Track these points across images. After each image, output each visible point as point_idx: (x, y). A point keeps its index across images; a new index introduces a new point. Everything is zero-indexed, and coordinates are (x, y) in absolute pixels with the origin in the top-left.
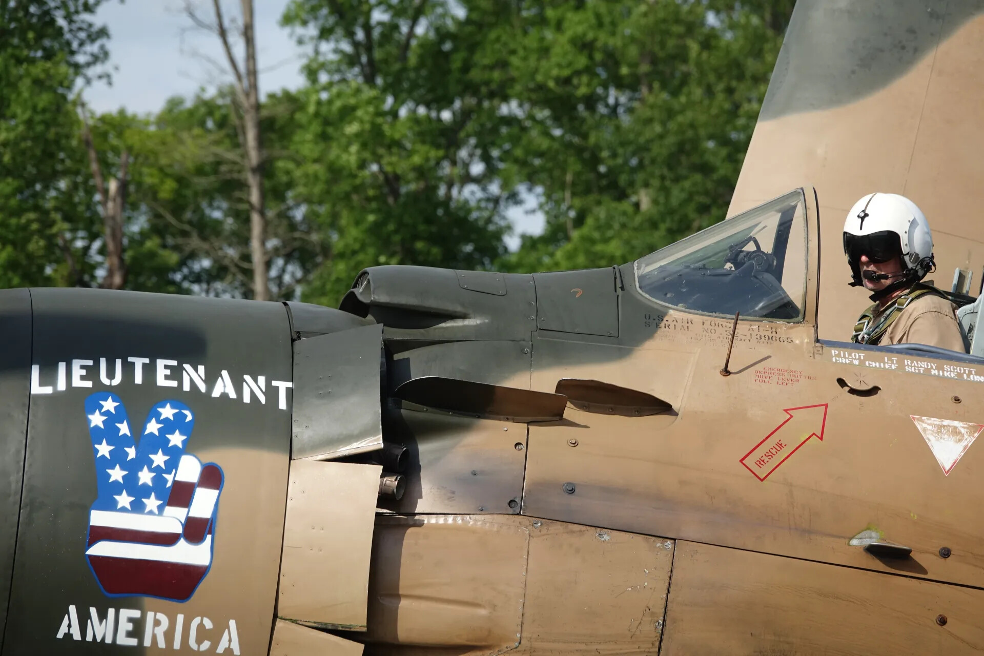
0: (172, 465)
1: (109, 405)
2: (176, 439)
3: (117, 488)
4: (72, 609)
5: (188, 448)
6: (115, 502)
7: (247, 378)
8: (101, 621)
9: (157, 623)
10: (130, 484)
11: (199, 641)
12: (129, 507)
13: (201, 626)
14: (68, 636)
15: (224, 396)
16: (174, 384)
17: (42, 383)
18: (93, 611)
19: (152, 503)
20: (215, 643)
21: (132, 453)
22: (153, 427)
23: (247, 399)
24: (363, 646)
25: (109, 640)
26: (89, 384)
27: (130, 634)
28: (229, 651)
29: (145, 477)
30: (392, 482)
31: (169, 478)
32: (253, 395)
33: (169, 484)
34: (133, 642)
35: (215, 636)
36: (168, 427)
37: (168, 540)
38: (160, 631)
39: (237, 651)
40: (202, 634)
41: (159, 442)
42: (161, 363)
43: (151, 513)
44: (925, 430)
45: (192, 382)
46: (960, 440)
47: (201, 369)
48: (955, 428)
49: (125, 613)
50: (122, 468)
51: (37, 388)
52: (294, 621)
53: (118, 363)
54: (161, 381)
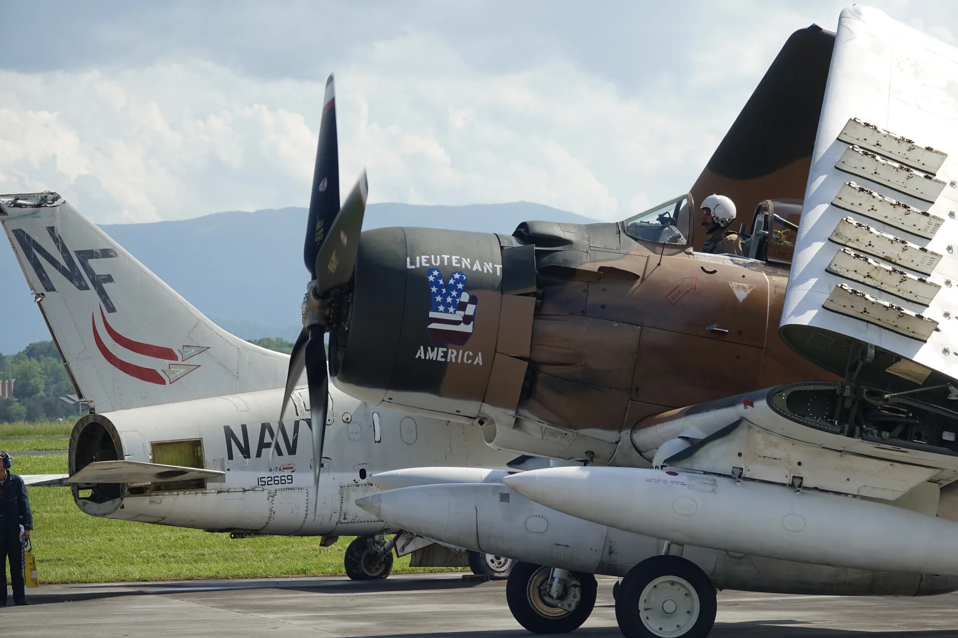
0: (459, 296)
1: (436, 273)
2: (460, 286)
3: (439, 304)
4: (422, 347)
5: (465, 289)
6: (439, 309)
7: (485, 263)
8: (432, 352)
9: (452, 353)
10: (444, 302)
11: (467, 360)
12: (443, 310)
13: (468, 355)
14: (420, 357)
15: (477, 270)
16: (459, 265)
17: (411, 264)
18: (429, 348)
19: (451, 309)
20: (473, 361)
21: (444, 291)
22: (452, 281)
23: (485, 272)
24: (528, 363)
25: (434, 359)
26: (428, 265)
27: (442, 357)
28: (478, 363)
29: (449, 300)
30: (539, 301)
31: (458, 300)
32: (488, 270)
33: (458, 303)
34: (443, 360)
35: (473, 358)
36: (457, 281)
37: (457, 323)
38: (453, 356)
39: (481, 364)
40: (469, 357)
41: (454, 287)
42: (454, 257)
43: (451, 313)
44: (733, 287)
45: (465, 265)
46: (746, 291)
47: (468, 260)
48: (744, 286)
49: (441, 349)
50: (441, 297)
51: (409, 267)
52: (502, 354)
53: (438, 257)
54: (454, 264)
